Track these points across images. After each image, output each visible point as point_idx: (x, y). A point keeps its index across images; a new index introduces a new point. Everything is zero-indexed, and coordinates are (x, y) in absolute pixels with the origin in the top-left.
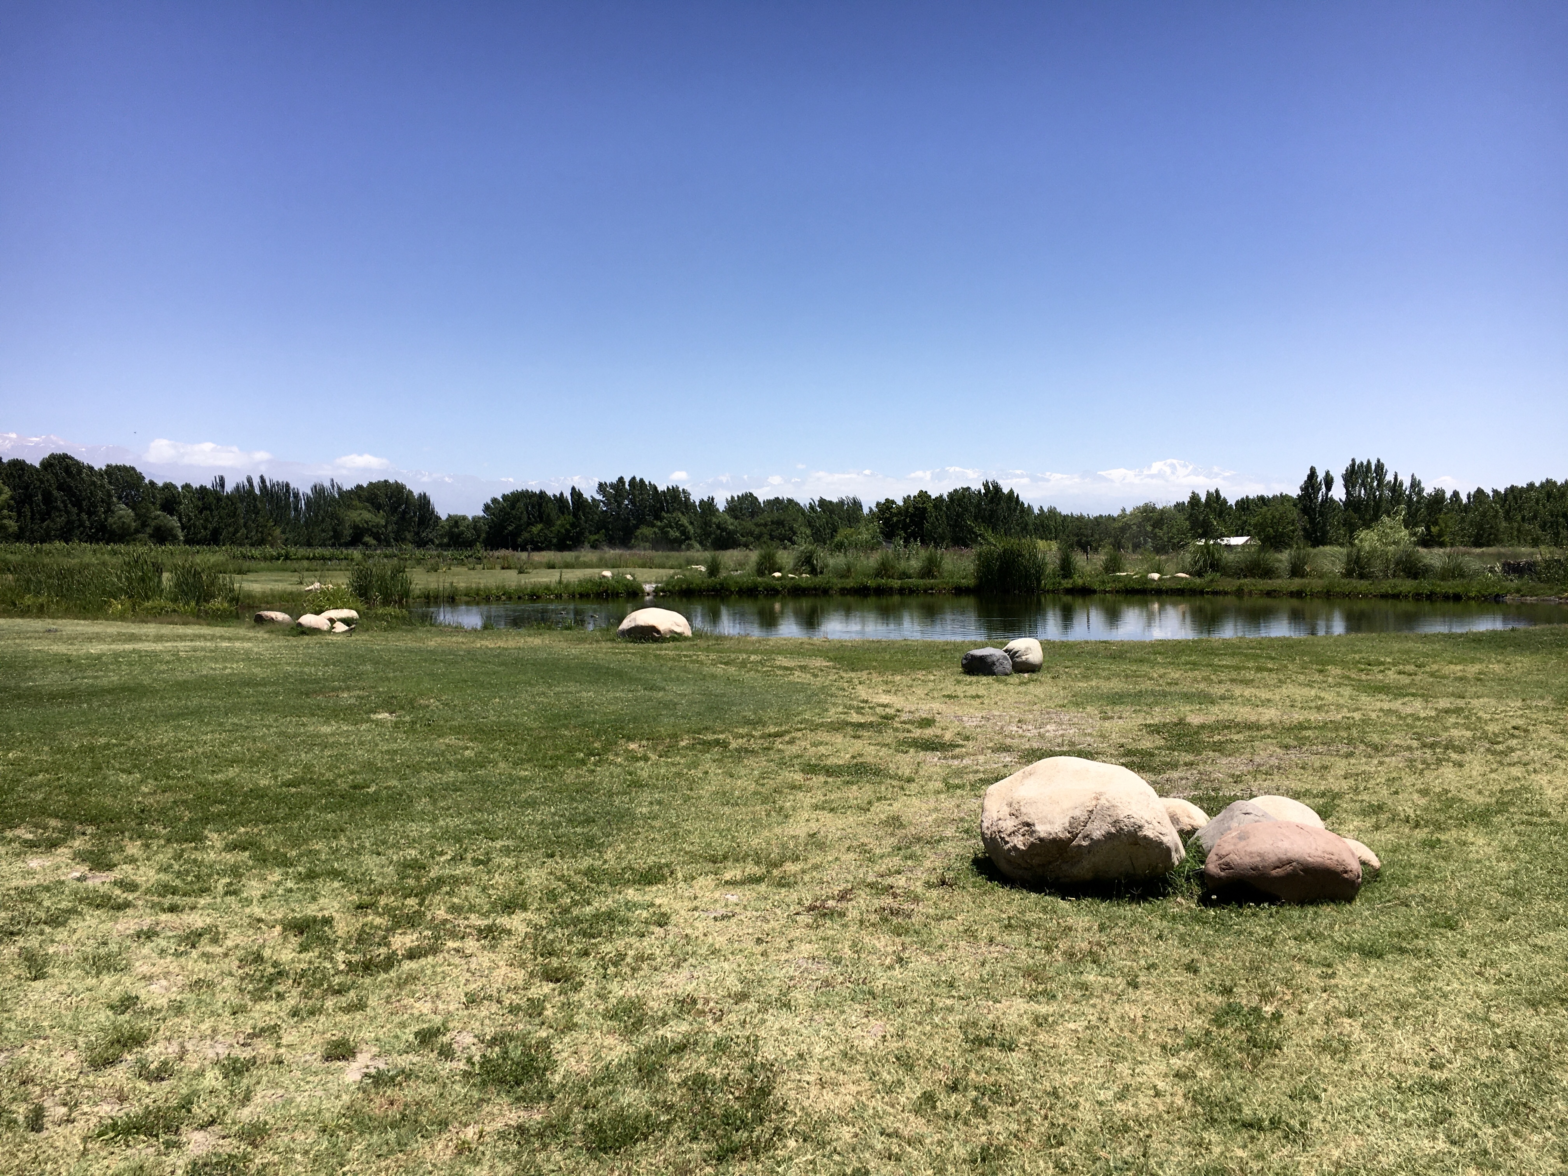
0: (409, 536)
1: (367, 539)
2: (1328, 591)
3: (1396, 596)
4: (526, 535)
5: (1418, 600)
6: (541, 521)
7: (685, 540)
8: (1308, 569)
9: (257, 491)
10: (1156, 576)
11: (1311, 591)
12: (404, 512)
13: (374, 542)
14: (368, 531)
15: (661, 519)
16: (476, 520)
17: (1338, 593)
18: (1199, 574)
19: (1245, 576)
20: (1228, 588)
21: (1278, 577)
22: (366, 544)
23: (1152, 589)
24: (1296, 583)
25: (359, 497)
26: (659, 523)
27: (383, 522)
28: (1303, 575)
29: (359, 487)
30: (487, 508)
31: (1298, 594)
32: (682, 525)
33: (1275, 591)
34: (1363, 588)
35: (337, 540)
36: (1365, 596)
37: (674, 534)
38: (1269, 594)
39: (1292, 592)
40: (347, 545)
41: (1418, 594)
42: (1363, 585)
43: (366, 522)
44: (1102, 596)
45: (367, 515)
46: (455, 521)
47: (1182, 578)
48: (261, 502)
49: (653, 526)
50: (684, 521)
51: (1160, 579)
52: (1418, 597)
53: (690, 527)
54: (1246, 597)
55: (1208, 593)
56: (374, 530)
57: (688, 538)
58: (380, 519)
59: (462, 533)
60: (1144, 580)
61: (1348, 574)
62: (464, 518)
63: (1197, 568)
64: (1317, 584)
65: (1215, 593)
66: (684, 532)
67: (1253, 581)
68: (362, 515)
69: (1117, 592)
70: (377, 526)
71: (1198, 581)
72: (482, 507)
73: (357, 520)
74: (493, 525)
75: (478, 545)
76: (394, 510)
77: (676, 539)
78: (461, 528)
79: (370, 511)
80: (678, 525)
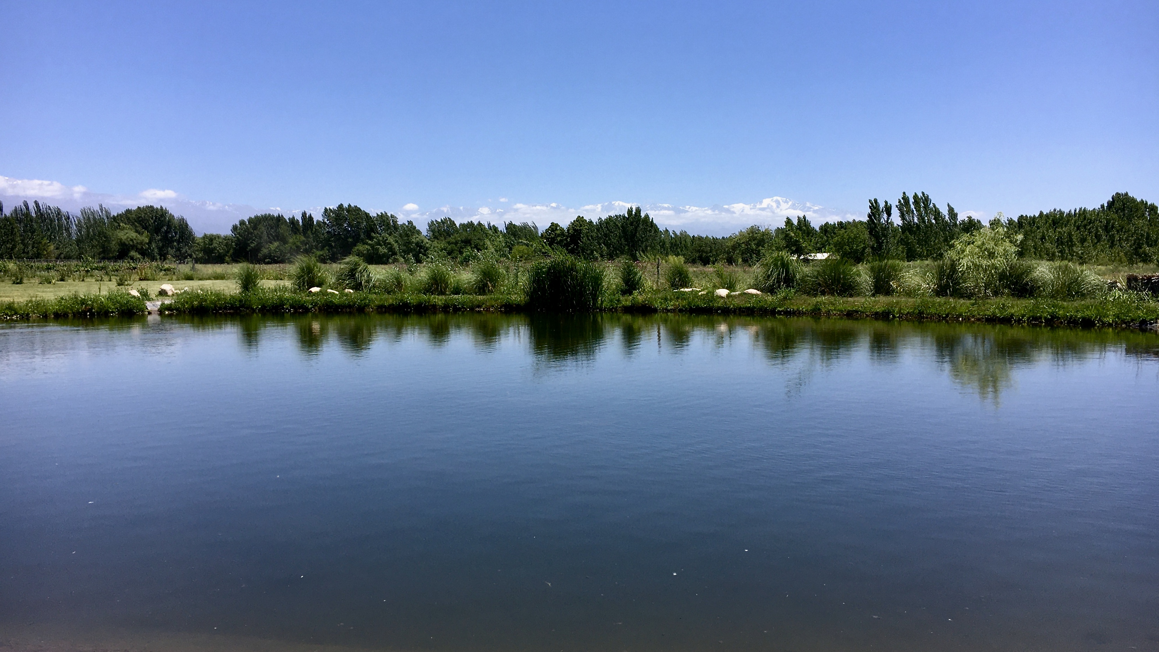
0: (172, 251)
1: (133, 253)
2: (921, 313)
3: (1007, 321)
4: (265, 251)
5: (1035, 326)
6: (278, 240)
7: (392, 255)
8: (893, 284)
9: (34, 215)
10: (723, 292)
11: (899, 312)
12: (167, 232)
13: (139, 256)
14: (134, 247)
15: (371, 238)
16: (225, 238)
17: (932, 315)
18: (771, 290)
19: (823, 293)
20: (803, 308)
21: (859, 295)
22: (132, 258)
23: (719, 308)
24: (882, 302)
25: (128, 219)
26: (370, 242)
27: (147, 240)
28: (888, 291)
29: (128, 211)
30: (235, 228)
31: (885, 316)
32: (389, 244)
33: (857, 311)
34: (963, 309)
35: (105, 254)
36: (967, 319)
37: (383, 250)
38: (851, 315)
39: (877, 313)
40: (116, 259)
41: (1035, 318)
42: (962, 305)
43: (132, 240)
44: (664, 315)
45: (133, 235)
46: (211, 239)
47: (752, 295)
48: (36, 222)
49: (367, 244)
50: (391, 240)
51: (728, 296)
52: (1035, 321)
53: (396, 245)
54: (823, 319)
55: (779, 313)
56: (139, 247)
57: (395, 254)
58: (145, 238)
59: (215, 248)
60: (711, 297)
61: (941, 291)
62: (219, 237)
63: (770, 282)
64: (907, 304)
65: (787, 313)
66: (391, 248)
67: (832, 299)
68: (128, 234)
69: (681, 311)
70: (141, 243)
71: (769, 298)
72: (231, 227)
73: (124, 238)
74: (238, 242)
75: (227, 258)
76: (157, 230)
77: (384, 255)
78: (215, 245)
79: (137, 231)
80: (385, 243)
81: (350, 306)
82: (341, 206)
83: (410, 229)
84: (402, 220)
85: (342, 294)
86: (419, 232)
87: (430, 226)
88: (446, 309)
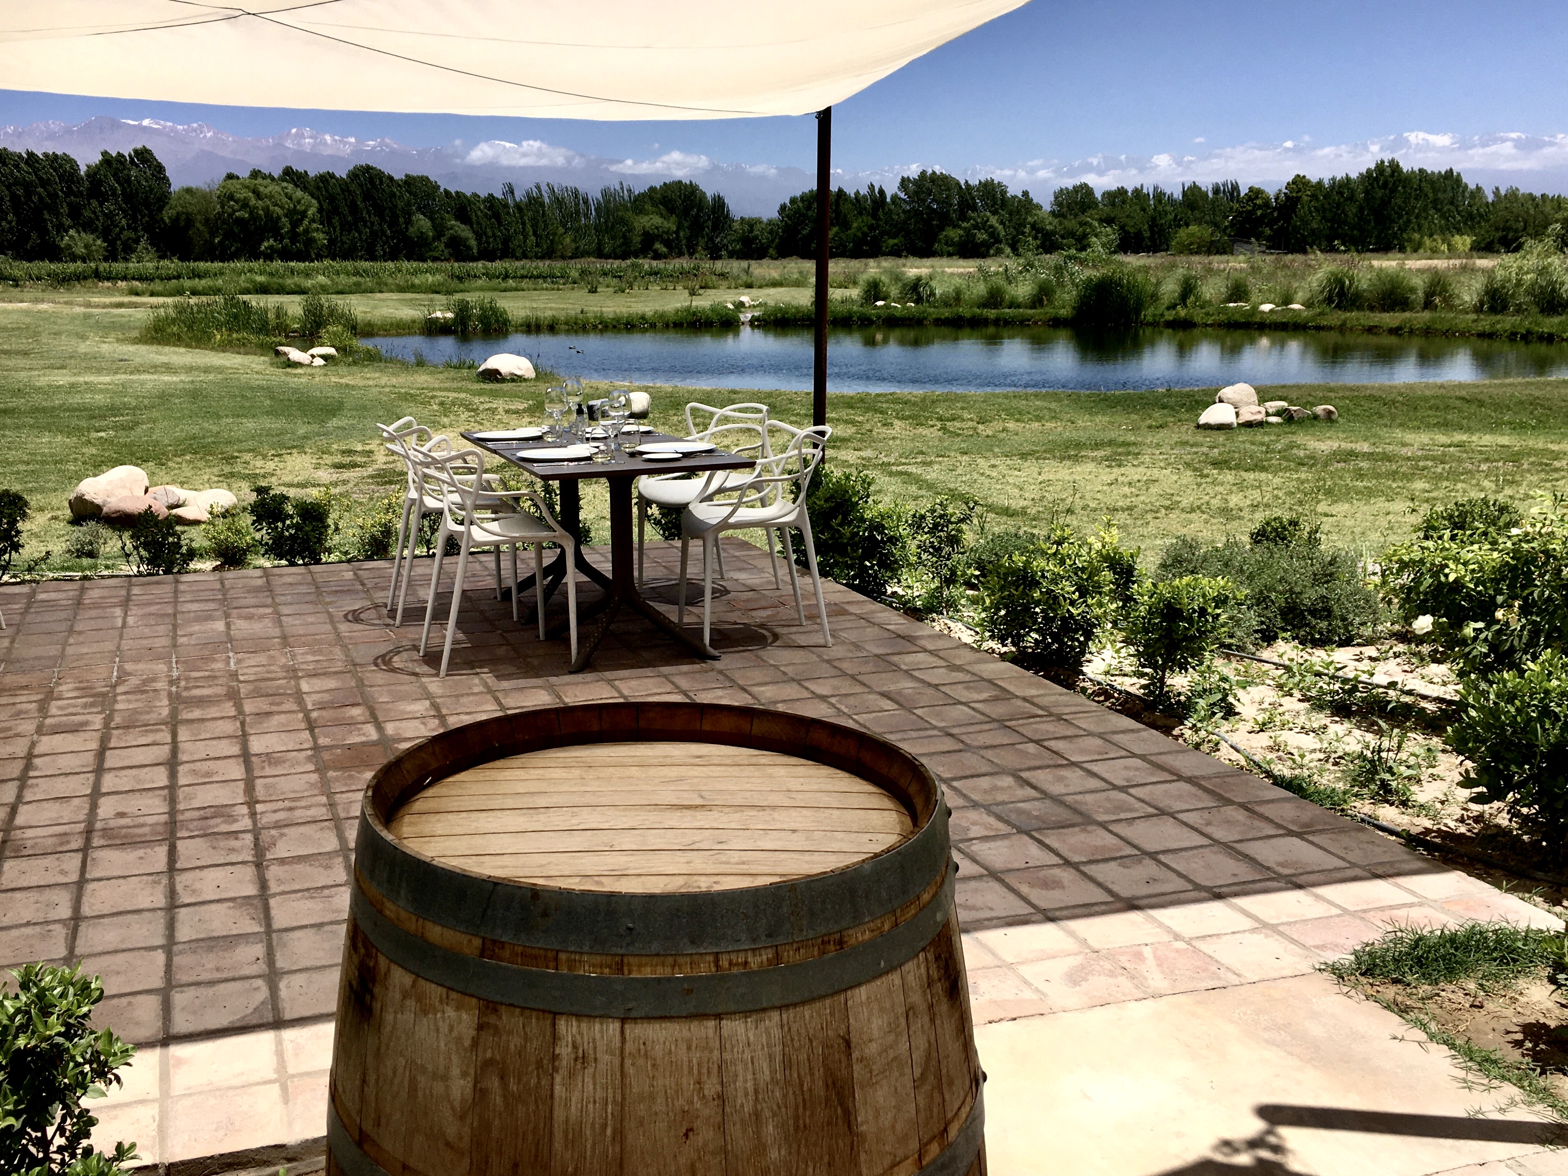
1: (658, 246)
6: (838, 224)
7: (994, 244)
9: (547, 199)
10: (1268, 307)
12: (698, 215)
13: (665, 250)
14: (659, 237)
15: (966, 219)
16: (770, 222)
22: (656, 253)
25: (651, 198)
26: (964, 224)
27: (674, 227)
29: (652, 189)
30: (783, 208)
32: (991, 226)
35: (627, 250)
37: (982, 236)
40: (637, 254)
43: (656, 228)
45: (657, 220)
46: (751, 224)
48: (549, 208)
49: (960, 227)
50: (993, 220)
51: (1270, 311)
53: (1000, 227)
56: (665, 236)
57: (999, 241)
58: (670, 225)
59: (756, 237)
61: (1480, 306)
62: (759, 221)
66: (993, 234)
68: (652, 221)
70: (668, 232)
72: (778, 208)
73: (648, 225)
74: (787, 228)
75: (771, 251)
76: (686, 212)
77: (984, 243)
78: (756, 233)
79: (662, 216)
80: (984, 226)
81: (910, 319)
82: (923, 173)
83: (1026, 203)
84: (1014, 190)
85: (904, 308)
86: (1039, 207)
87: (1056, 198)
88: (997, 322)
